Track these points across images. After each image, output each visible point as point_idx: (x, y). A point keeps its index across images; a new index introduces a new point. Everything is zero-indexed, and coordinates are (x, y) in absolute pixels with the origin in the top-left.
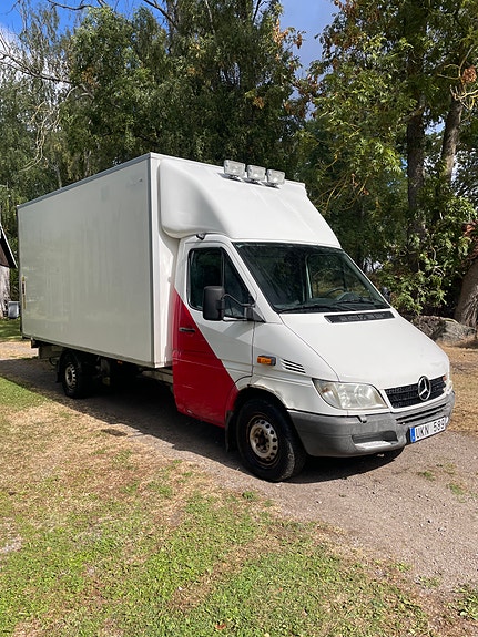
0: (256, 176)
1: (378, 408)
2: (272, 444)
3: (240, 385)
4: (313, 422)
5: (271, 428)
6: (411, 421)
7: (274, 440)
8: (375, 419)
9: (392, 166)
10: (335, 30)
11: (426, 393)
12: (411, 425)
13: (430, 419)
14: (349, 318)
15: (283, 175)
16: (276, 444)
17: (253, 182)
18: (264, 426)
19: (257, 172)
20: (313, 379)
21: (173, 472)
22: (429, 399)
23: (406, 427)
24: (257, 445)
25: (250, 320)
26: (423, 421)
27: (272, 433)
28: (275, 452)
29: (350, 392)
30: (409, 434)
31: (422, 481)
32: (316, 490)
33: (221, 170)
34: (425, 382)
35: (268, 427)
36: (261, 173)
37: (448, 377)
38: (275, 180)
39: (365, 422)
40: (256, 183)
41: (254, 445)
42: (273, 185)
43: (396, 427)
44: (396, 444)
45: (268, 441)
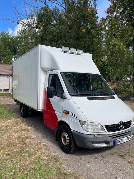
0: (73, 51)
1: (102, 132)
2: (67, 141)
3: (59, 120)
4: (78, 135)
5: (67, 135)
6: (115, 137)
7: (68, 140)
8: (100, 136)
9: (122, 48)
10: (110, 9)
11: (122, 127)
12: (115, 139)
13: (123, 136)
14: (96, 99)
15: (82, 51)
16: (68, 141)
17: (72, 53)
18: (65, 134)
19: (73, 50)
20: (79, 120)
21: (36, 147)
22: (123, 129)
23: (113, 139)
24: (63, 141)
25: (62, 98)
26: (121, 137)
27: (67, 137)
28: (68, 144)
29: (92, 126)
30: (114, 142)
31: (120, 159)
32: (81, 159)
33: (61, 49)
34: (122, 123)
35: (66, 135)
36: (74, 50)
37: (133, 121)
38: (80, 53)
39: (96, 137)
40: (73, 54)
41: (62, 140)
42: (79, 54)
43: (109, 139)
44: (109, 145)
45: (66, 140)
